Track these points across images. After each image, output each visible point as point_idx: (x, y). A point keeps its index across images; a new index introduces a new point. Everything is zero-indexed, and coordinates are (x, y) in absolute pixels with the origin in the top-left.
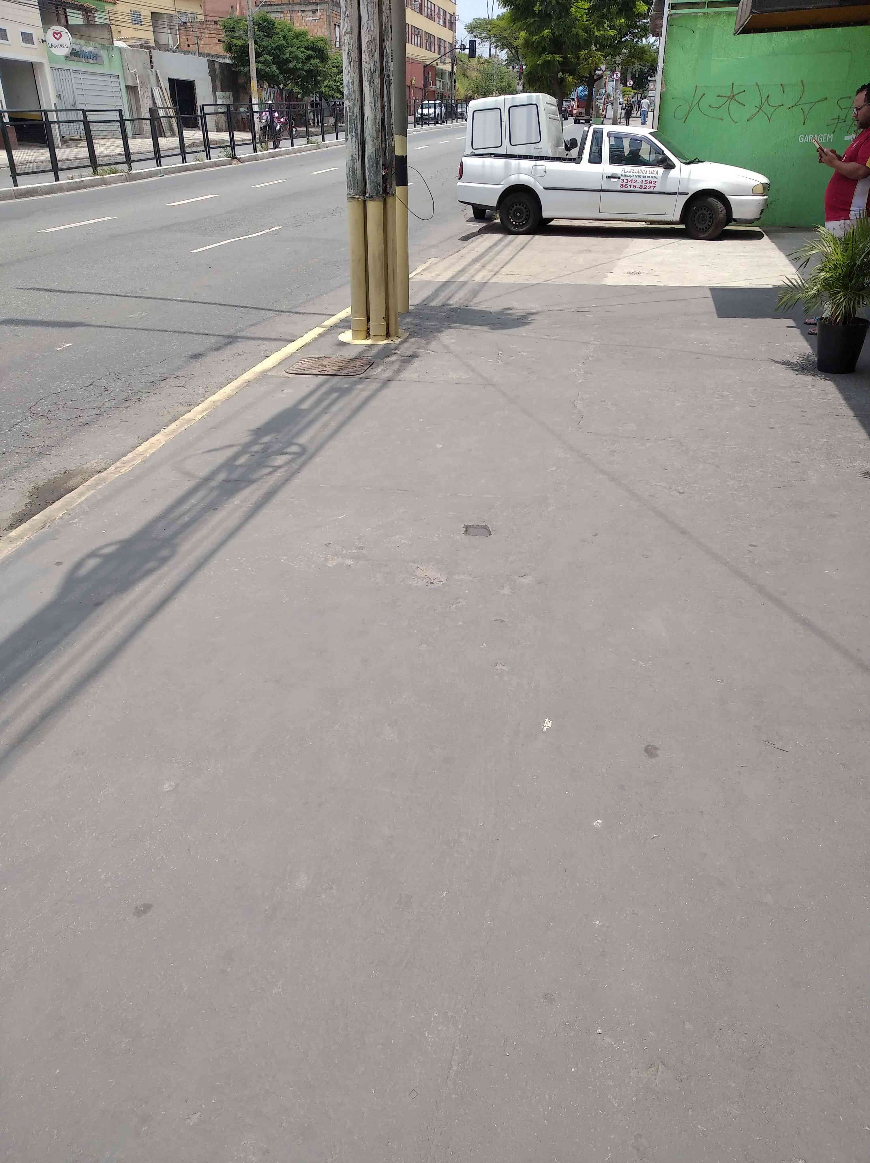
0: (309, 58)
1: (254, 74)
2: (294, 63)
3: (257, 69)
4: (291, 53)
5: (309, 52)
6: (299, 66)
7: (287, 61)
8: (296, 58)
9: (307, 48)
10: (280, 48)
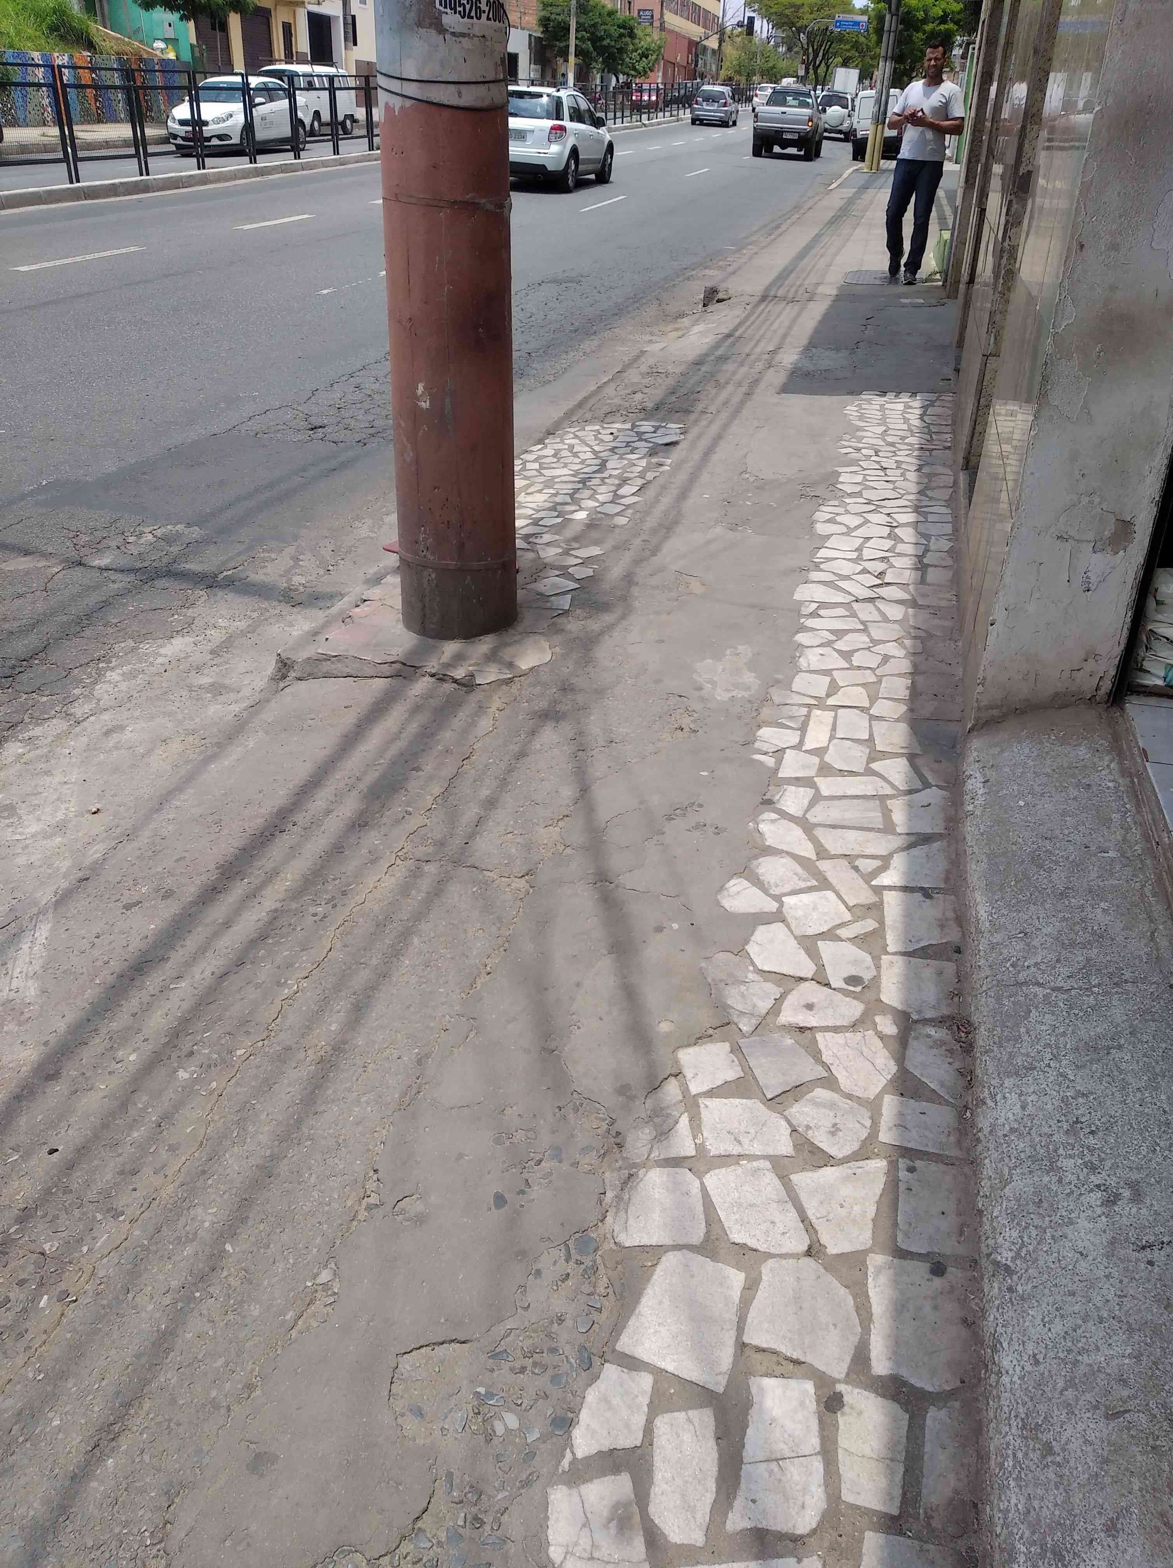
0: (621, 36)
1: (572, 49)
2: (608, 41)
3: (576, 45)
4: (605, 31)
5: (622, 30)
6: (613, 43)
7: (602, 39)
8: (610, 36)
9: (619, 26)
10: (594, 26)
